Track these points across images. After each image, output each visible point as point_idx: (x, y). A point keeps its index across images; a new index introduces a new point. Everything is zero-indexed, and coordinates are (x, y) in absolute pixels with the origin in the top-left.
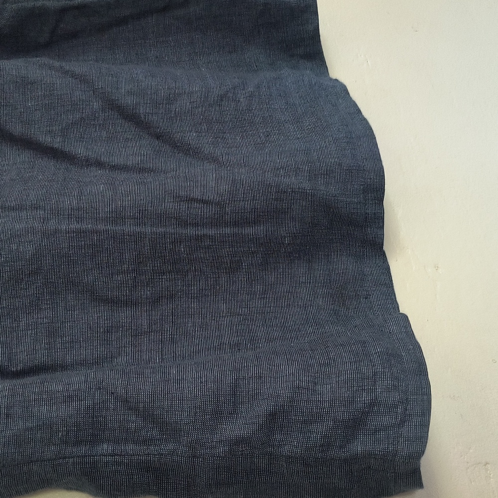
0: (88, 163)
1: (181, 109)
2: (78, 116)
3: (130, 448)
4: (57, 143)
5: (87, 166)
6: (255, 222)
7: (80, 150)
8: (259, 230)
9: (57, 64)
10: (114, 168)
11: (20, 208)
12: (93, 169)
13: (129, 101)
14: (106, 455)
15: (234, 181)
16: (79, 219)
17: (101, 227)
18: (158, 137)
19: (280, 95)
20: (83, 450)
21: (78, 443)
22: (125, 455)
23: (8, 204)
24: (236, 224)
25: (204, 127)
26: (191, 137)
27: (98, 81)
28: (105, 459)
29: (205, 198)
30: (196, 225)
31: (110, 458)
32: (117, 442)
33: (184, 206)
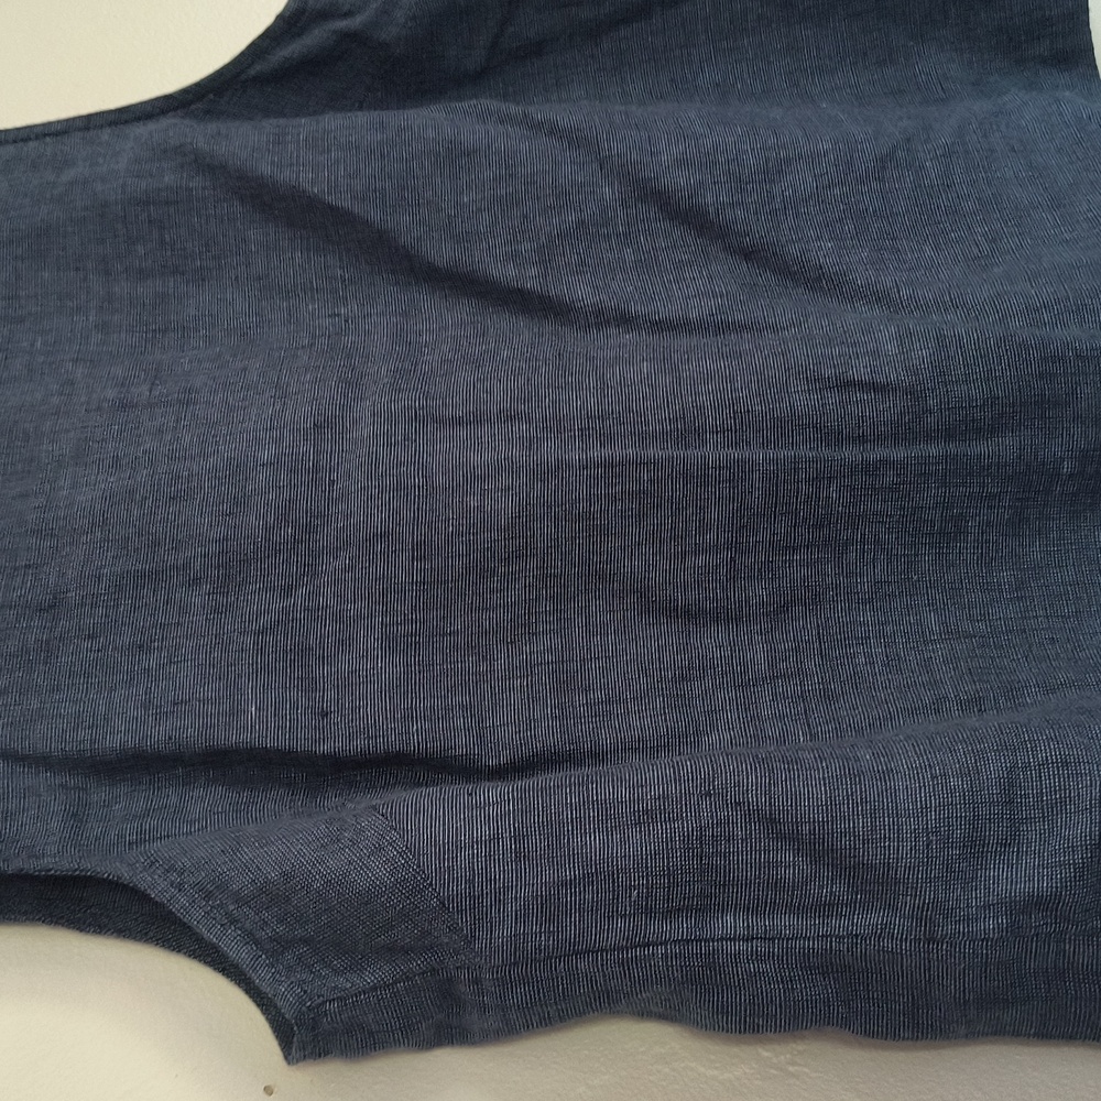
0: (601, 319)
1: (795, 192)
2: (572, 217)
3: (785, 923)
4: (531, 279)
5: (598, 325)
6: (993, 430)
7: (581, 292)
8: (1004, 446)
9: (514, 109)
10: (660, 326)
11: (477, 419)
12: (613, 331)
13: (680, 180)
14: (734, 939)
15: (940, 338)
16: (606, 439)
17: (653, 452)
18: (748, 255)
19: (1013, 150)
20: (683, 927)
21: (670, 913)
22: (773, 939)
23: (449, 412)
24: (949, 435)
25: (849, 226)
26: (823, 253)
27: (608, 140)
28: (731, 947)
29: (880, 379)
30: (861, 440)
31: (743, 946)
32: (753, 909)
33: (832, 398)
